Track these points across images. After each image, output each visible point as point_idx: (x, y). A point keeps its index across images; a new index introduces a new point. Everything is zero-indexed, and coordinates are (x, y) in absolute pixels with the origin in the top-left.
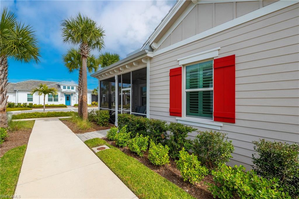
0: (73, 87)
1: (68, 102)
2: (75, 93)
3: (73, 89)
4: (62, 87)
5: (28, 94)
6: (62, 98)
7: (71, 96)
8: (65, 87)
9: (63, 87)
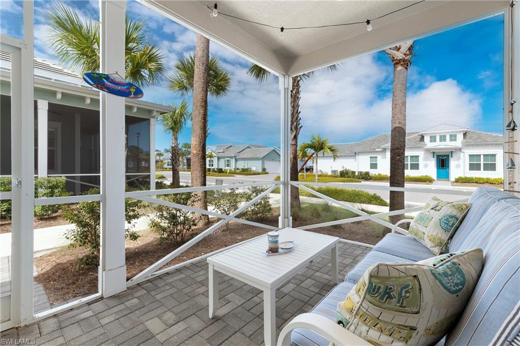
0: (455, 136)
1: (443, 171)
2: (460, 150)
3: (455, 140)
4: (427, 139)
5: (371, 157)
6: (428, 163)
7: (450, 156)
8: (435, 137)
9: (429, 137)
